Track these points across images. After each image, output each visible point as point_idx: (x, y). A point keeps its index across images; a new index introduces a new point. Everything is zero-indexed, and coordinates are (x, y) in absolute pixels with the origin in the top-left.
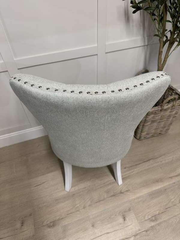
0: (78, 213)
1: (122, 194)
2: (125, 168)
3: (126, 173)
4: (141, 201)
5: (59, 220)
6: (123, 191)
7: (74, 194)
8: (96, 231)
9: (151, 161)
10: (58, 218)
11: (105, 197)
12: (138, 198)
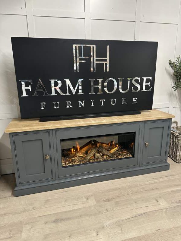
0: (124, 196)
1: (153, 190)
2: (153, 179)
3: (154, 181)
4: (167, 194)
5: (111, 199)
6: (153, 189)
7: (120, 188)
8: (138, 205)
9: (171, 176)
10: (111, 198)
11: (142, 190)
12: (165, 192)
